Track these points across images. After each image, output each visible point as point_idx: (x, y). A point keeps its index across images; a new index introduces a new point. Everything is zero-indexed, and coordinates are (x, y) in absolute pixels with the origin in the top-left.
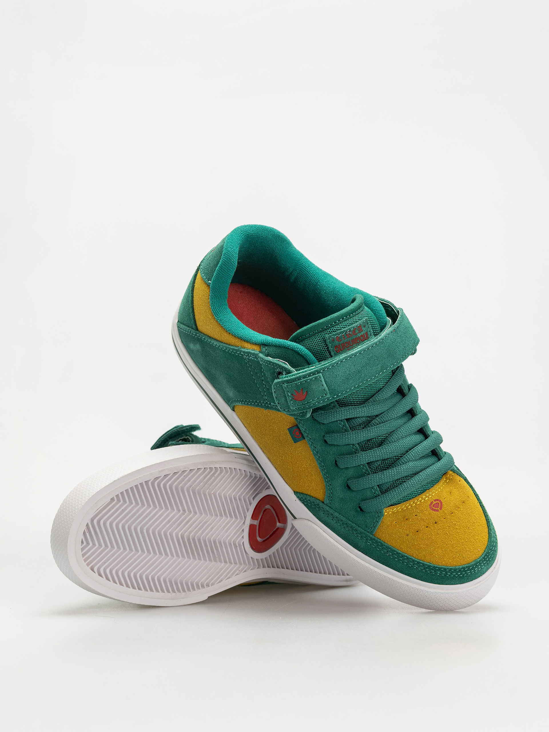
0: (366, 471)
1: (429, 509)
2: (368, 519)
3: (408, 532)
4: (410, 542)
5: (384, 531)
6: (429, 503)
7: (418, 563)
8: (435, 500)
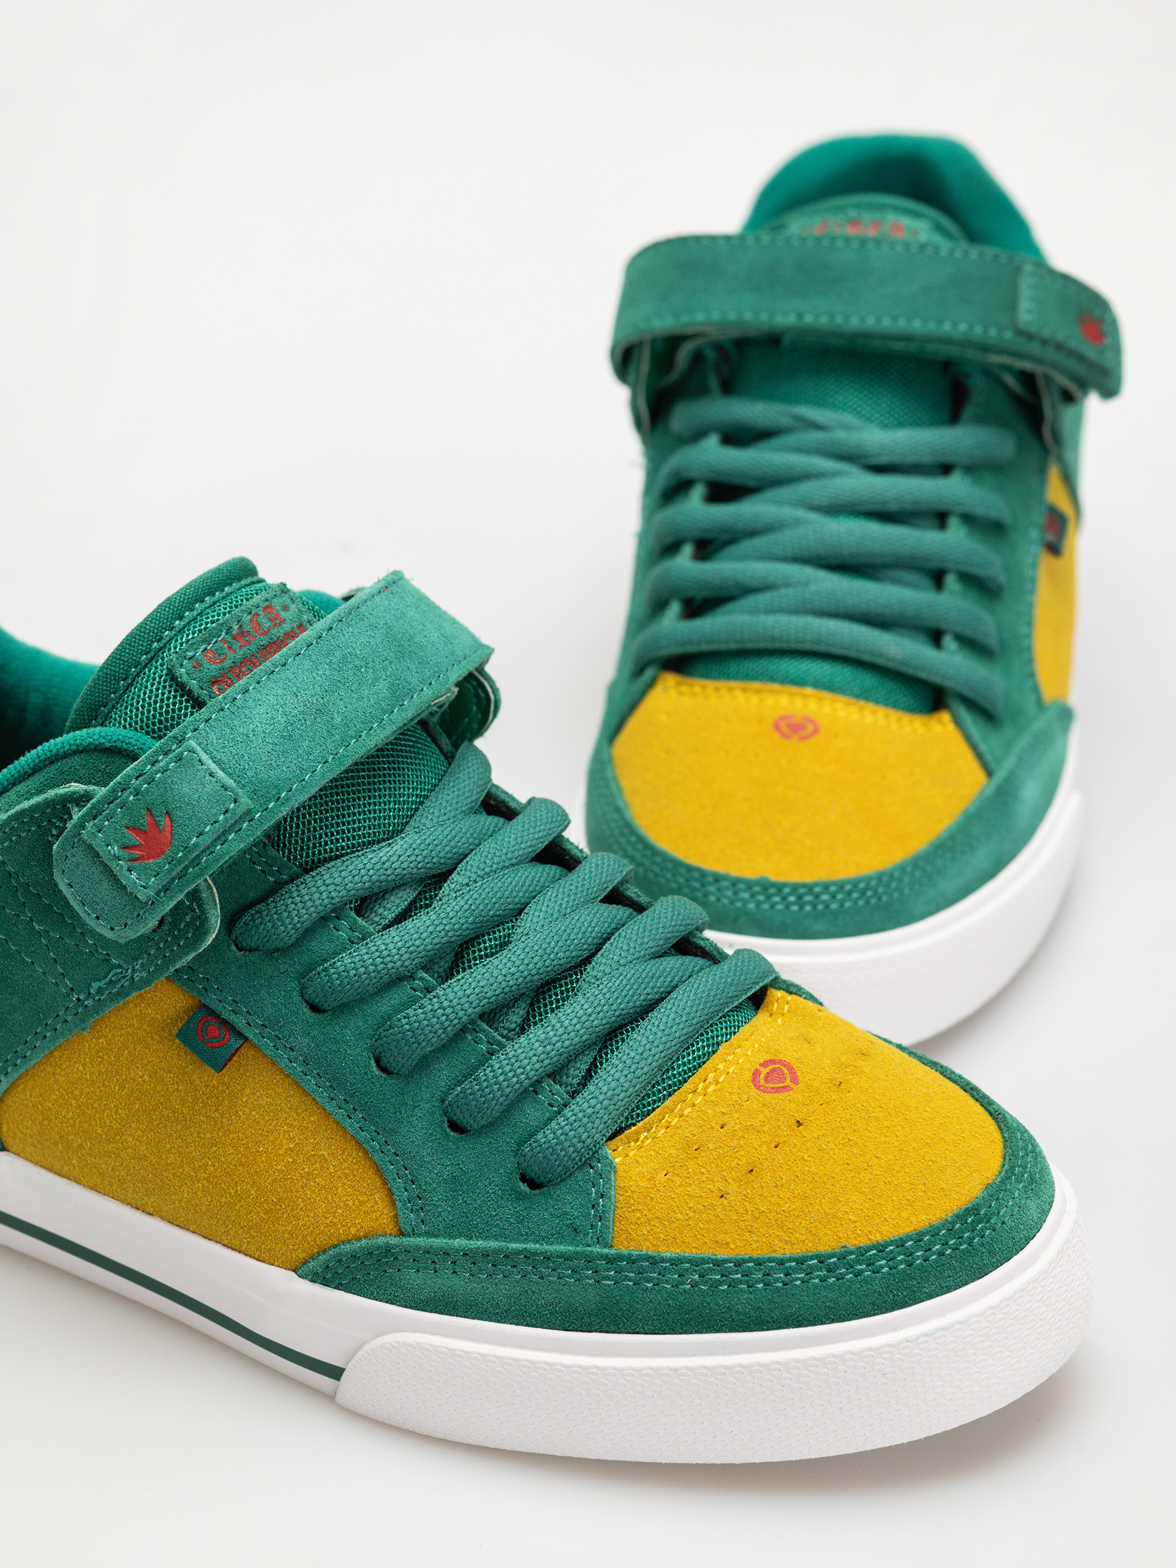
0: (492, 1045)
1: (754, 1091)
2: (570, 1203)
3: (720, 1185)
4: (741, 1210)
5: (639, 1215)
6: (748, 1076)
7: (800, 1261)
8: (765, 1064)
